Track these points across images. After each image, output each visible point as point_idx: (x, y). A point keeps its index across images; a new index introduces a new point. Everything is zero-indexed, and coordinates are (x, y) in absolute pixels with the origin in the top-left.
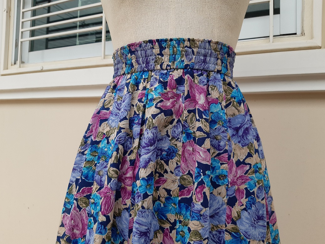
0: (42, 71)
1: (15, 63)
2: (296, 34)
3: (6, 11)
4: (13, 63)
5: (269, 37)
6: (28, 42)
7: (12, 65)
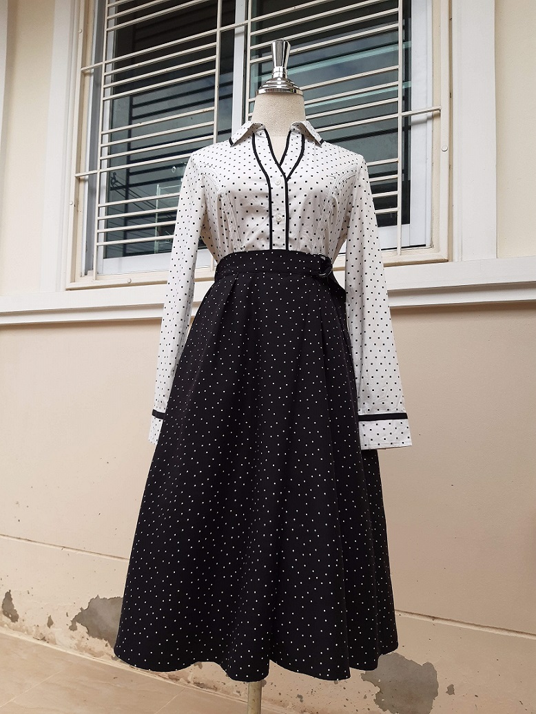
0: (129, 285)
1: (86, 274)
2: (425, 245)
3: (73, 205)
4: (83, 274)
5: (396, 248)
7: (80, 276)
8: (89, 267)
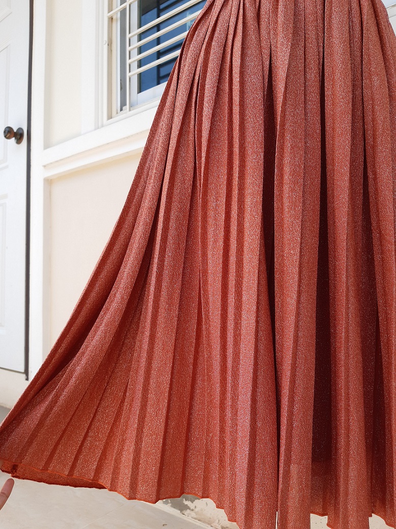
1: (121, 110)
3: (107, 44)
4: (119, 111)
6: (136, 76)
7: (117, 113)
8: (123, 104)
